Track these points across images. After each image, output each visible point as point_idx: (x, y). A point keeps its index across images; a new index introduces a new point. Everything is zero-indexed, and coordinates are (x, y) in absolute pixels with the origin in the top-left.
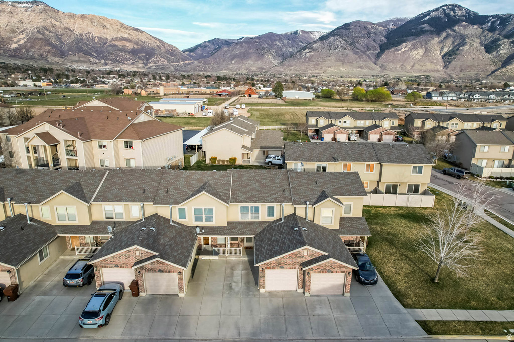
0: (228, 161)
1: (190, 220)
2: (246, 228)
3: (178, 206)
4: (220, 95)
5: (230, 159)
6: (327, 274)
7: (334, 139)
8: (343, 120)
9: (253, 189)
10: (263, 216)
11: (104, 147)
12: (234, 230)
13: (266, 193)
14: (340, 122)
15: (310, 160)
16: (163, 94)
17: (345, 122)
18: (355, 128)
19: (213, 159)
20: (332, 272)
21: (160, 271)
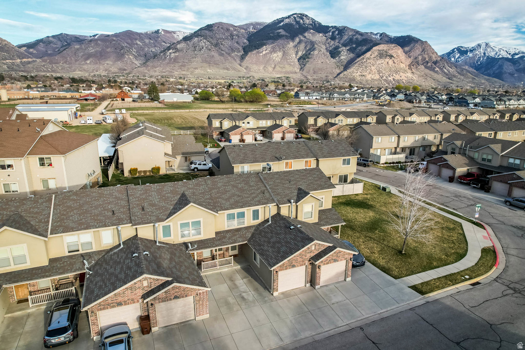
0: (149, 171)
1: (176, 238)
2: (235, 235)
3: (162, 224)
4: (86, 100)
5: (153, 169)
6: (334, 263)
7: (242, 140)
8: (246, 121)
9: (234, 195)
10: (249, 221)
11: (9, 166)
12: (224, 240)
13: (247, 197)
14: (244, 123)
15: (255, 161)
16: (7, 99)
17: (248, 123)
18: (258, 128)
19: (133, 171)
20: (338, 261)
21: (176, 297)
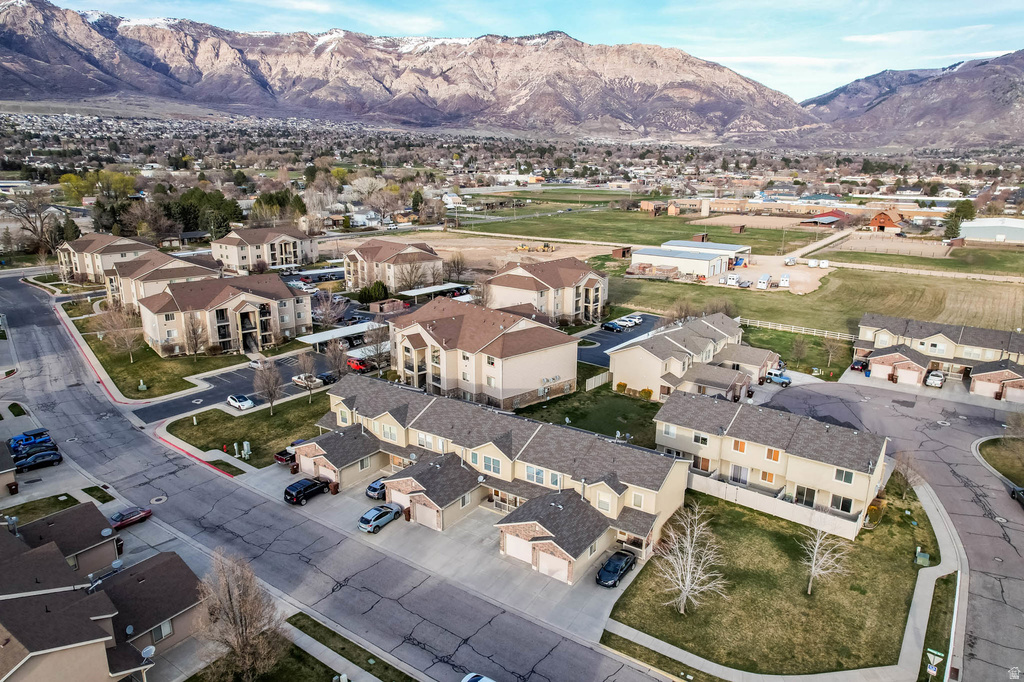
0: (640, 392)
1: (480, 467)
2: (528, 489)
3: (471, 450)
5: (644, 390)
7: (892, 378)
8: (928, 341)
9: (548, 451)
10: (547, 483)
12: (516, 489)
14: (922, 344)
16: (707, 214)
17: (934, 345)
18: (956, 360)
19: (622, 386)
21: (424, 505)
